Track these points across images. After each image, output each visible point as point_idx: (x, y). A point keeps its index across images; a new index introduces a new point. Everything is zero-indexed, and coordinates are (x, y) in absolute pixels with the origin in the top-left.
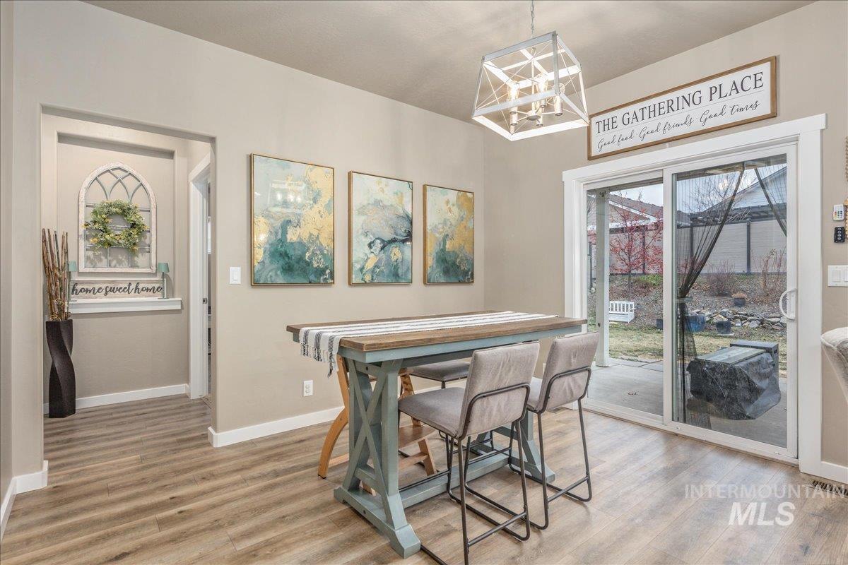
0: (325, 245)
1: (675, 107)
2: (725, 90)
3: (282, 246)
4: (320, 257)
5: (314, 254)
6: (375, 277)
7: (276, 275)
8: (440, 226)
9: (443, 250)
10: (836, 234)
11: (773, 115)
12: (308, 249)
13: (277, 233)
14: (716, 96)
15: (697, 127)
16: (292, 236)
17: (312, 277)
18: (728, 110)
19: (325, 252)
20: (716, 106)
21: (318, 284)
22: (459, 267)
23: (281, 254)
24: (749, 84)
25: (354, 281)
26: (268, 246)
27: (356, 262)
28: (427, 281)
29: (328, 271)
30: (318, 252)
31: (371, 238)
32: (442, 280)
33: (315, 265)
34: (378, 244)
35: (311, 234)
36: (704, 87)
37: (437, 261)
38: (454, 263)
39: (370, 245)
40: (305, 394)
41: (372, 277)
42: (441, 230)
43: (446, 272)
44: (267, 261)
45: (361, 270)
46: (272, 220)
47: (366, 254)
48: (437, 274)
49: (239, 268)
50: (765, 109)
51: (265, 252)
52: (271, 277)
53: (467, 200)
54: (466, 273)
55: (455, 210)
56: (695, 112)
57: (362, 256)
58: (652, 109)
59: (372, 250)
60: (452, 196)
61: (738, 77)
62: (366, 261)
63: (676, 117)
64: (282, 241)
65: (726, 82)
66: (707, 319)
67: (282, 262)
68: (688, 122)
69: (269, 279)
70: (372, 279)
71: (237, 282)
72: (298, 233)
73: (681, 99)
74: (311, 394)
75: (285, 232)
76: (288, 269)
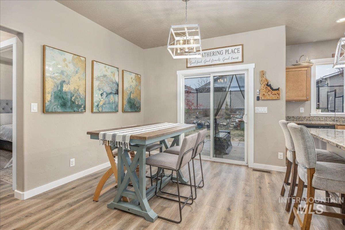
0: (81, 94)
1: (215, 54)
2: (230, 52)
3: (60, 94)
4: (79, 99)
5: (76, 98)
6: (103, 109)
7: (57, 107)
8: (129, 88)
9: (130, 98)
10: (257, 98)
11: (242, 62)
12: (73, 95)
13: (58, 87)
14: (227, 53)
15: (221, 62)
16: (65, 88)
17: (75, 109)
18: (230, 58)
19: (82, 97)
20: (227, 56)
21: (78, 112)
22: (135, 105)
23: (60, 97)
24: (236, 51)
25: (94, 111)
26: (53, 94)
27: (96, 102)
28: (124, 111)
29: (83, 106)
30: (78, 97)
31: (102, 91)
32: (129, 111)
33: (77, 103)
34: (105, 95)
35: (75, 88)
36: (224, 49)
37: (128, 103)
38: (134, 104)
39: (102, 95)
40: (71, 166)
41: (102, 109)
42: (129, 90)
43: (131, 107)
44: (53, 101)
45: (98, 106)
46: (55, 80)
47: (100, 99)
48: (127, 108)
49: (37, 104)
50: (240, 59)
51: (51, 96)
52: (55, 108)
53: (138, 78)
54: (138, 108)
55: (134, 81)
56: (221, 57)
57: (98, 100)
58: (208, 54)
59: (102, 97)
60: (133, 76)
61: (233, 48)
62: (100, 102)
63: (215, 58)
64: (61, 91)
65: (230, 49)
66: (204, 124)
67: (60, 101)
68: (219, 60)
69: (54, 110)
70: (102, 110)
71: (35, 111)
72: (68, 88)
73: (217, 52)
74: (74, 165)
75: (62, 86)
76: (64, 105)
